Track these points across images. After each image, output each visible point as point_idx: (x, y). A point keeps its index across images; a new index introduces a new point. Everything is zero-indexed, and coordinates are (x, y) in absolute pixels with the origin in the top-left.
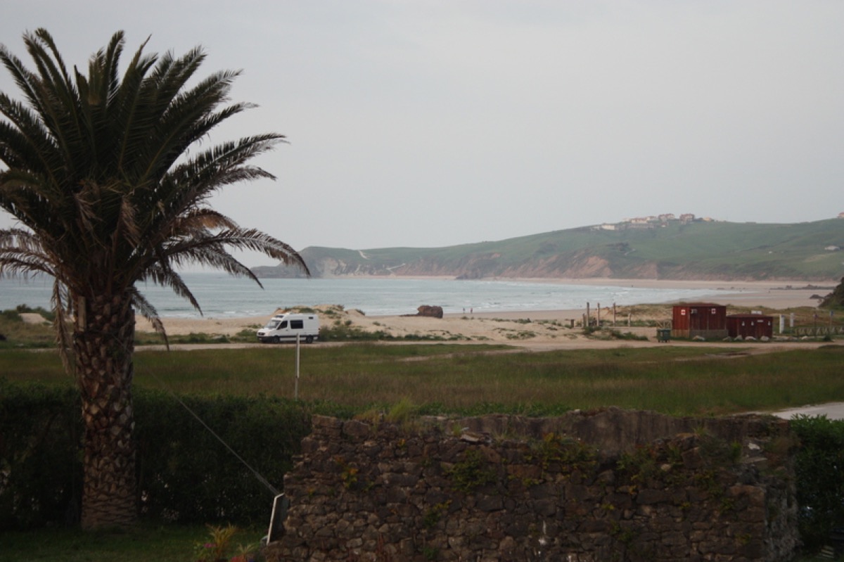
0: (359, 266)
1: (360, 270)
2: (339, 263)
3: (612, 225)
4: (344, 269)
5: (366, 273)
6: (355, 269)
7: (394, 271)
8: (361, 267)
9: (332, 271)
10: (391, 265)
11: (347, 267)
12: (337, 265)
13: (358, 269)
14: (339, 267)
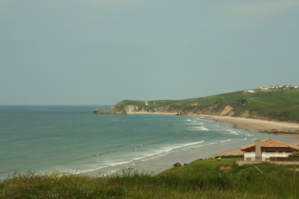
0: (144, 108)
1: (144, 110)
2: (135, 107)
3: (252, 90)
4: (137, 109)
5: (146, 111)
6: (142, 110)
7: (157, 110)
8: (144, 109)
9: (132, 110)
10: (157, 108)
11: (138, 109)
12: (134, 108)
13: (143, 110)
14: (135, 109)
